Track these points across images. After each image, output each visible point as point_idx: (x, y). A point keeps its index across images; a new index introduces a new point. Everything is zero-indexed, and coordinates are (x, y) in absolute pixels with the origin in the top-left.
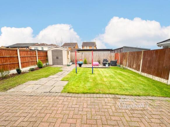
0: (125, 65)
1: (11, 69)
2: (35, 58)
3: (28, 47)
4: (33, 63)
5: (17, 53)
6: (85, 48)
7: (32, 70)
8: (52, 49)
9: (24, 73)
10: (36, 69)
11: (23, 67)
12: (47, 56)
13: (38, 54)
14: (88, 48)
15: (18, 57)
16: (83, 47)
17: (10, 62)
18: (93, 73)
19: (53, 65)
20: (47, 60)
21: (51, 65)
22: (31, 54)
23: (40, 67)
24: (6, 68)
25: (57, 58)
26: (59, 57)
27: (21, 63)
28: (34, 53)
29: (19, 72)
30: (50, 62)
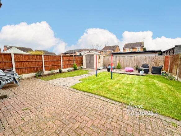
0: (175, 74)
1: (56, 69)
2: (72, 61)
3: (75, 53)
4: (71, 66)
5: (61, 58)
6: (127, 51)
7: (69, 71)
8: (86, 54)
9: (63, 72)
10: (72, 71)
11: (64, 68)
12: (82, 60)
13: (75, 59)
14: (131, 50)
15: (61, 61)
16: (124, 50)
17: (56, 64)
18: (112, 78)
19: (86, 68)
20: (82, 64)
21: (84, 68)
22: (70, 59)
23: (75, 69)
24: (54, 68)
25: (90, 62)
26: (91, 62)
27: (63, 65)
28: (72, 58)
29: (60, 72)
30: (84, 65)
